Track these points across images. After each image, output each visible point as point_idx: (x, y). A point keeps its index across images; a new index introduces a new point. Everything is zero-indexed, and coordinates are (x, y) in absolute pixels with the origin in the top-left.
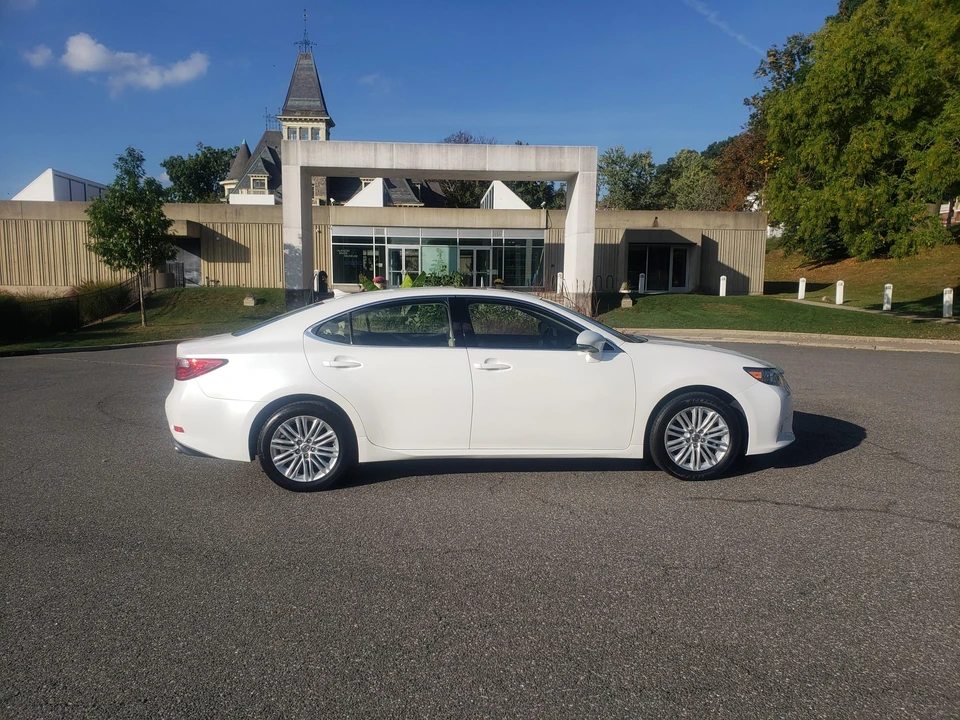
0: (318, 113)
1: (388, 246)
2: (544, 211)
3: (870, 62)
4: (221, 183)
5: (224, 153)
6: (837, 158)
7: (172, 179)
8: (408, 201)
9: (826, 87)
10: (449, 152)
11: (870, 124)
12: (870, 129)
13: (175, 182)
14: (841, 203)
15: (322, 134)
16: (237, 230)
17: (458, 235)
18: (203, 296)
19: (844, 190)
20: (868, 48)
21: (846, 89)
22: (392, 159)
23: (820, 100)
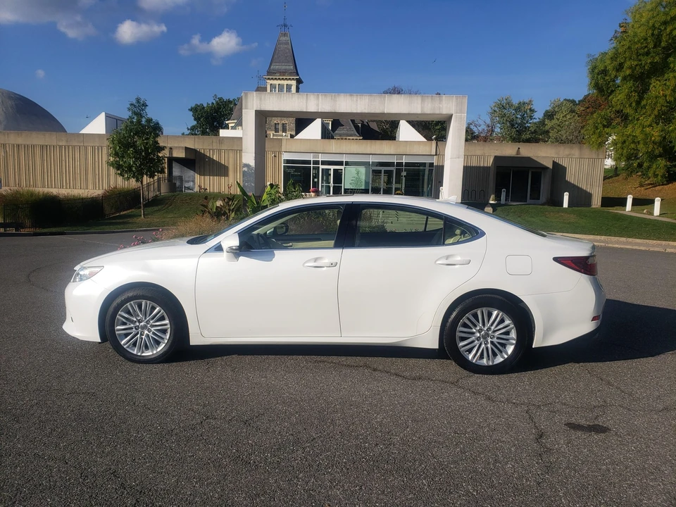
0: (291, 74)
1: (322, 167)
2: (434, 142)
3: (665, 29)
4: (227, 122)
5: (230, 102)
6: (638, 103)
7: (195, 119)
8: (351, 135)
9: (629, 48)
10: (359, 100)
11: (666, 76)
12: (666, 80)
13: (198, 122)
14: (640, 137)
15: (294, 89)
16: (220, 154)
17: (371, 159)
18: (190, 199)
19: (643, 128)
20: (663, 18)
21: (646, 50)
22: (318, 105)
23: (626, 58)
